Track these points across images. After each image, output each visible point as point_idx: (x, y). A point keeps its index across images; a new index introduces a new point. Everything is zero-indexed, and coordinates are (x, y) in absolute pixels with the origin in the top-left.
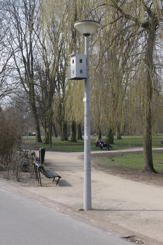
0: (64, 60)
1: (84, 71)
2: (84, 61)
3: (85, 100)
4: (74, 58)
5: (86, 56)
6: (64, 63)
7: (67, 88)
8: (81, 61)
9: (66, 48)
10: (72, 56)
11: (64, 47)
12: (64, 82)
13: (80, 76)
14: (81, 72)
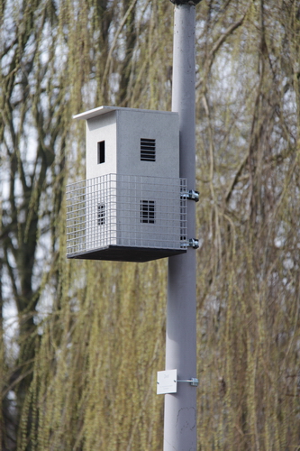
0: (32, 133)
1: (167, 211)
2: (167, 152)
3: (166, 381)
4: (108, 133)
5: (179, 121)
6: (30, 150)
7: (47, 302)
8: (148, 150)
9: (45, 58)
10: (96, 120)
11: (36, 53)
12: (28, 259)
13: (142, 237)
14: (148, 212)
